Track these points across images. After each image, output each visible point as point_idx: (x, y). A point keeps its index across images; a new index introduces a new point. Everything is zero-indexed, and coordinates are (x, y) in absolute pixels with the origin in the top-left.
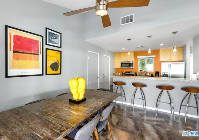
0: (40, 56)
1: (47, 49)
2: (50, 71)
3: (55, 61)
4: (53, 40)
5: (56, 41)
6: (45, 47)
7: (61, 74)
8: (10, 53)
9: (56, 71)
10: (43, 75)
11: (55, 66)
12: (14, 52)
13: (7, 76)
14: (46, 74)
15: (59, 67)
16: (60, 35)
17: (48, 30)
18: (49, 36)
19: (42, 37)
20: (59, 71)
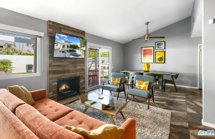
0: (153, 55)
2: (157, 61)
3: (161, 56)
4: (159, 47)
5: (161, 46)
6: (155, 51)
7: (165, 63)
8: (142, 55)
9: (162, 61)
10: (154, 63)
11: (160, 59)
12: (144, 55)
13: (141, 63)
14: (156, 63)
15: (164, 59)
16: (164, 42)
17: (156, 43)
18: (157, 45)
19: (154, 47)
20: (163, 62)
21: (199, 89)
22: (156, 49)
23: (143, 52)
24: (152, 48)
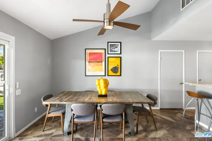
0: (104, 62)
1: (108, 57)
2: (111, 73)
3: (116, 65)
4: (113, 50)
5: (116, 49)
6: (107, 55)
8: (87, 63)
9: (117, 73)
10: (105, 76)
11: (115, 70)
12: (89, 62)
13: (86, 76)
15: (119, 70)
16: (119, 44)
17: (109, 44)
18: (110, 47)
19: (105, 49)
20: (119, 74)
21: (160, 109)
22: (108, 54)
23: (87, 56)
24: (103, 51)
